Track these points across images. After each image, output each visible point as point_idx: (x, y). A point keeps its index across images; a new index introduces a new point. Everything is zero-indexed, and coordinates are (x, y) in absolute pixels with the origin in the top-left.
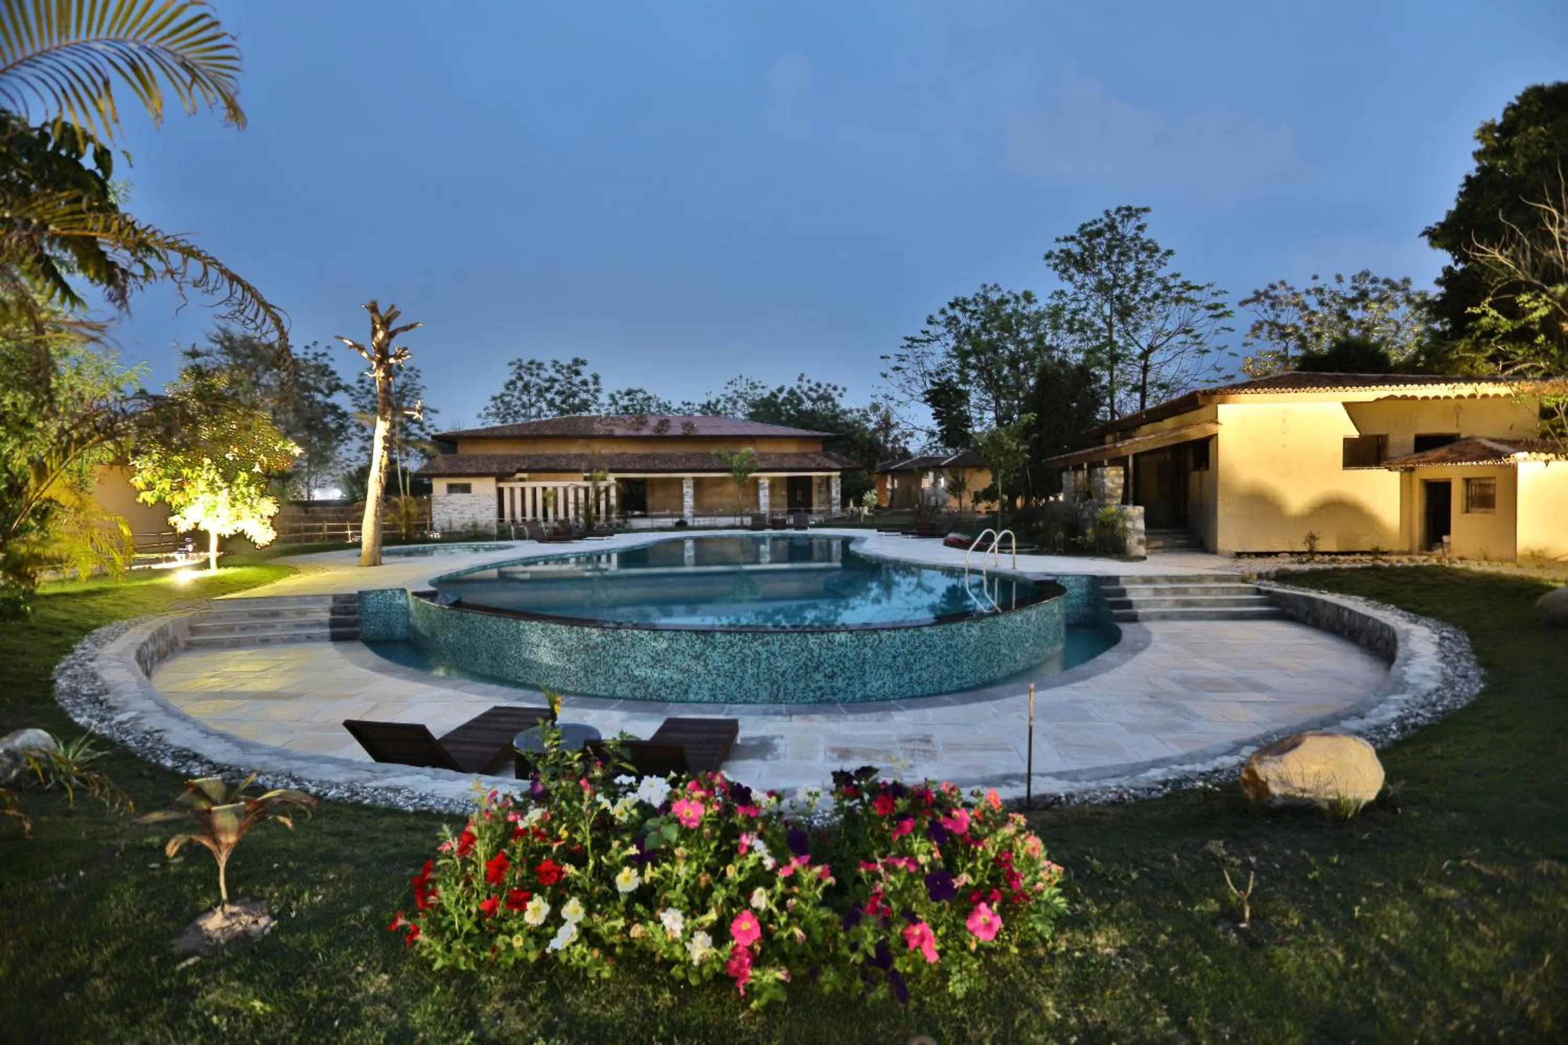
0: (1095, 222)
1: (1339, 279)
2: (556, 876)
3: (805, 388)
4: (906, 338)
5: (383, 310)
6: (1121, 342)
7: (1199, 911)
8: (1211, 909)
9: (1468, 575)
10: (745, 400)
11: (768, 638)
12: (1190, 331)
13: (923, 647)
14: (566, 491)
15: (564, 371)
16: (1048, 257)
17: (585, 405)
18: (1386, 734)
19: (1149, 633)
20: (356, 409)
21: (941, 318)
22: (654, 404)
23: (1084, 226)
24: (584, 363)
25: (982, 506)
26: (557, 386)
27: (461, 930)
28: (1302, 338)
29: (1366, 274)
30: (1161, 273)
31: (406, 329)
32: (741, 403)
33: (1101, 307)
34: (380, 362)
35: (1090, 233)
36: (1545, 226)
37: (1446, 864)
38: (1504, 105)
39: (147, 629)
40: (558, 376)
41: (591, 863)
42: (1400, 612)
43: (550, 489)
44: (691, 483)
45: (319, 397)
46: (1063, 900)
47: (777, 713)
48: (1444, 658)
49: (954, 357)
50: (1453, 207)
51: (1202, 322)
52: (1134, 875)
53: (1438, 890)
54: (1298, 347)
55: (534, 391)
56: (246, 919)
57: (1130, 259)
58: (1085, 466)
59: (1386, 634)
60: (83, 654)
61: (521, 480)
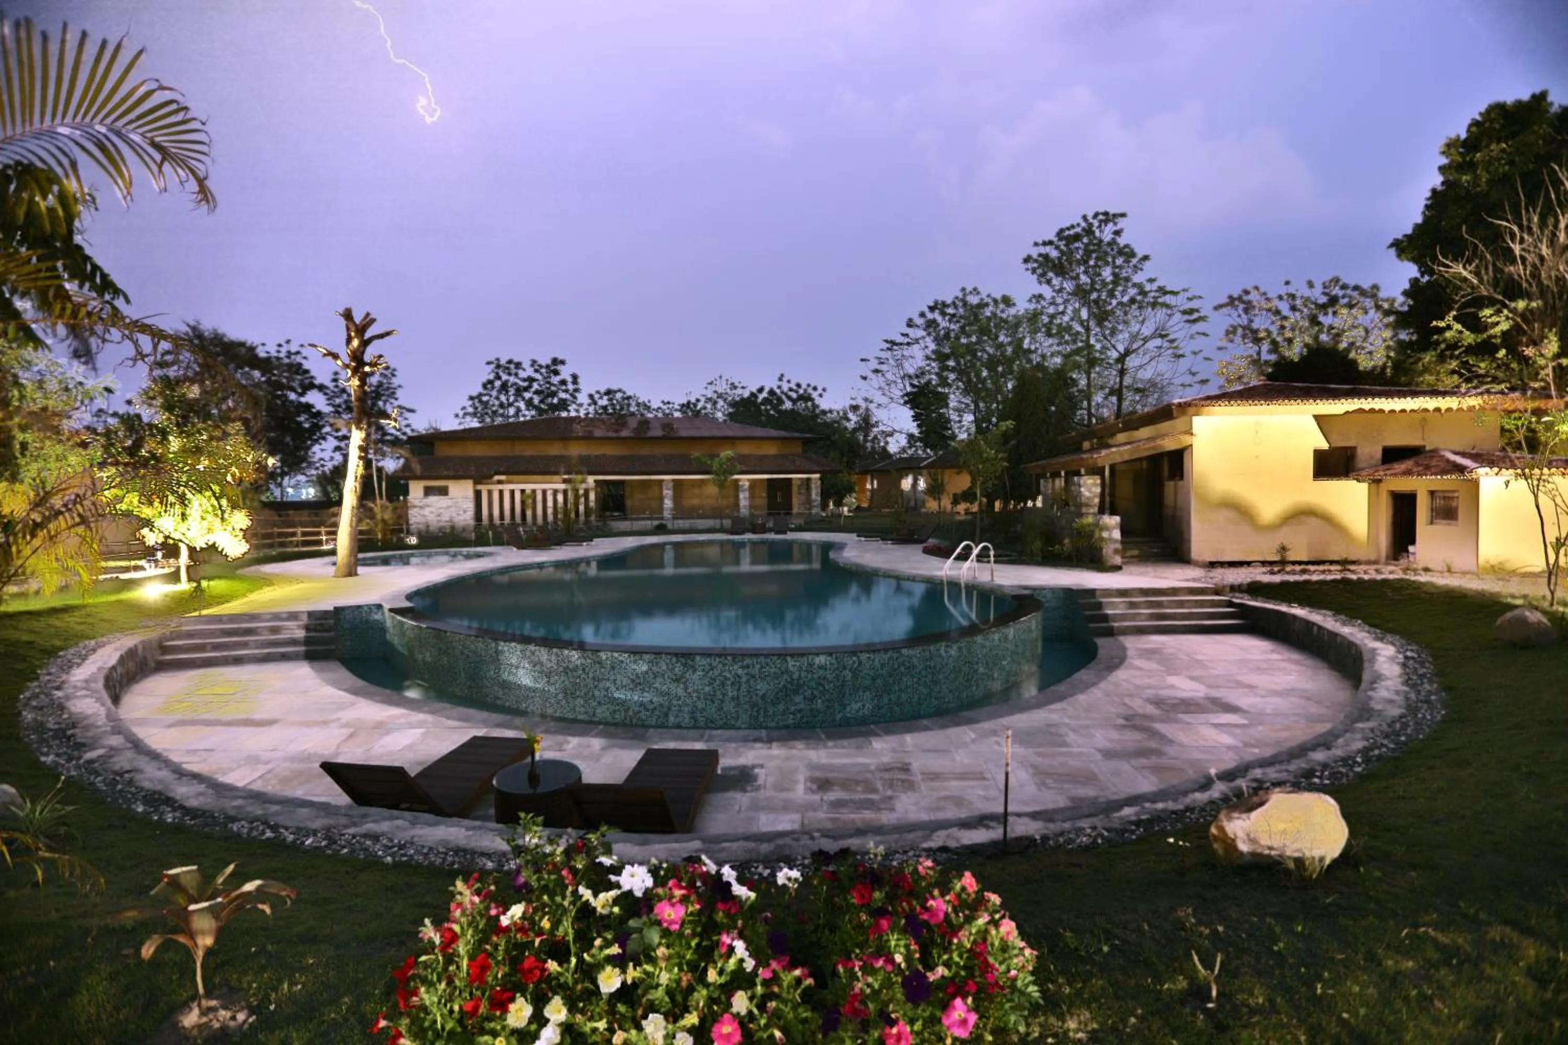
0: (1073, 227)
1: (1311, 285)
2: (538, 973)
3: (785, 387)
4: (886, 341)
5: (358, 318)
6: (1098, 346)
7: (1168, 989)
8: (1180, 987)
9: (1433, 590)
10: (725, 400)
11: (748, 661)
12: (1167, 335)
13: (902, 669)
14: (544, 492)
15: (543, 371)
16: (1027, 260)
17: (563, 405)
18: (1352, 767)
19: (1124, 649)
20: (331, 409)
21: (920, 321)
22: (633, 404)
23: (1062, 231)
24: (563, 362)
25: (961, 507)
26: (535, 386)
27: (443, 1028)
28: (1274, 343)
29: (1336, 280)
30: (1138, 278)
31: (381, 336)
32: (721, 403)
33: (1079, 310)
34: (355, 371)
35: (1067, 237)
36: (1505, 241)
37: (1405, 931)
38: (1468, 121)
39: (116, 650)
40: (538, 376)
41: (574, 960)
42: (1367, 628)
43: (528, 492)
44: (671, 485)
45: (292, 396)
46: (1036, 988)
47: (757, 740)
48: (1406, 683)
49: (934, 360)
50: (1419, 220)
51: (1177, 326)
52: (1106, 949)
53: (1397, 962)
54: (1270, 352)
55: (512, 391)
56: (224, 1014)
57: (1107, 264)
58: (1063, 473)
59: (1353, 652)
60: (49, 681)
61: (500, 482)
